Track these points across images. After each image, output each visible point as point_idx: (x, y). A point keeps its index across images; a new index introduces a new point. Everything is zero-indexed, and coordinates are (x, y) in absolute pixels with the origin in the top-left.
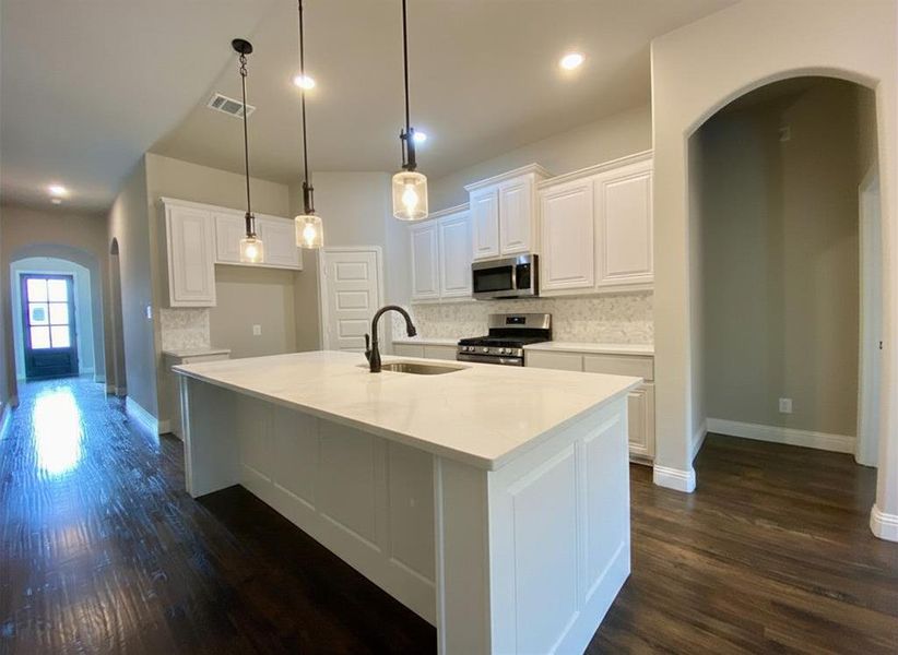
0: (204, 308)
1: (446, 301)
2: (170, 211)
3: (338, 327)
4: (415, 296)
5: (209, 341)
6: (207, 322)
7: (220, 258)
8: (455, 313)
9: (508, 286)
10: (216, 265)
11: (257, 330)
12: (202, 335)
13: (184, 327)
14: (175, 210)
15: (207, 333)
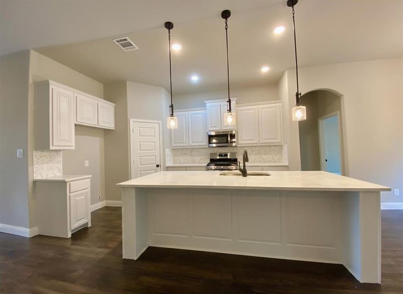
0: (60, 150)
1: (191, 147)
2: (52, 89)
3: (139, 160)
4: (173, 145)
5: (61, 172)
6: (61, 159)
7: (78, 120)
8: (191, 152)
9: (226, 141)
10: (76, 125)
11: (87, 163)
12: (58, 168)
13: (47, 163)
14: (55, 88)
15: (61, 167)
